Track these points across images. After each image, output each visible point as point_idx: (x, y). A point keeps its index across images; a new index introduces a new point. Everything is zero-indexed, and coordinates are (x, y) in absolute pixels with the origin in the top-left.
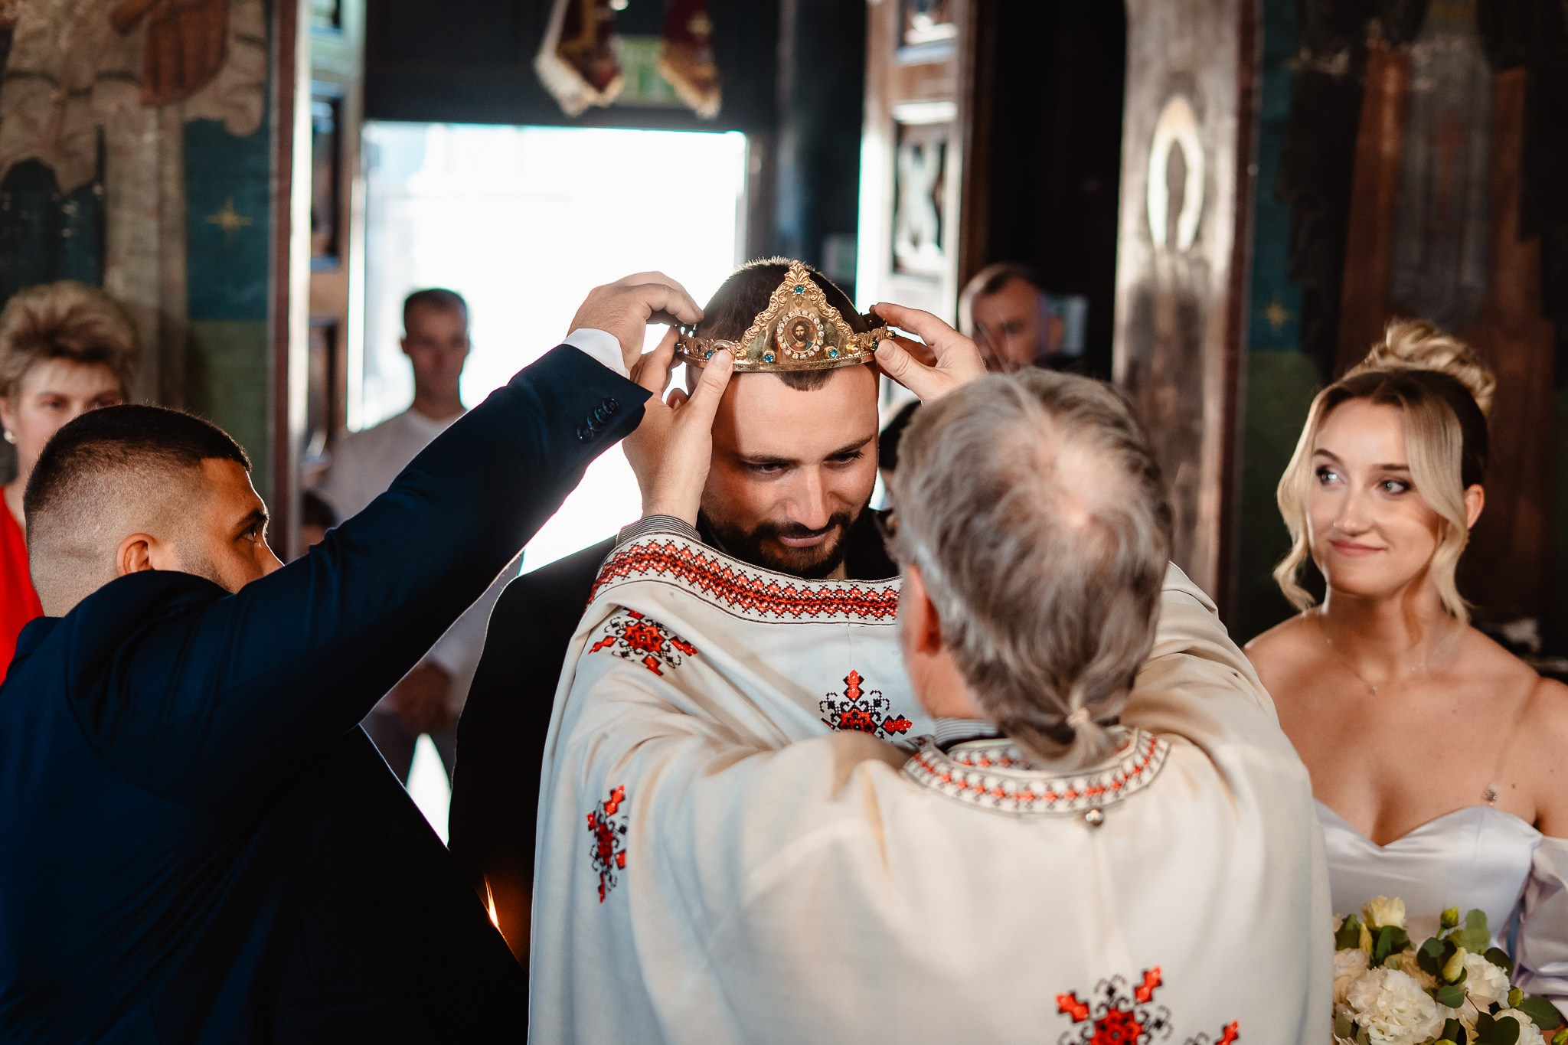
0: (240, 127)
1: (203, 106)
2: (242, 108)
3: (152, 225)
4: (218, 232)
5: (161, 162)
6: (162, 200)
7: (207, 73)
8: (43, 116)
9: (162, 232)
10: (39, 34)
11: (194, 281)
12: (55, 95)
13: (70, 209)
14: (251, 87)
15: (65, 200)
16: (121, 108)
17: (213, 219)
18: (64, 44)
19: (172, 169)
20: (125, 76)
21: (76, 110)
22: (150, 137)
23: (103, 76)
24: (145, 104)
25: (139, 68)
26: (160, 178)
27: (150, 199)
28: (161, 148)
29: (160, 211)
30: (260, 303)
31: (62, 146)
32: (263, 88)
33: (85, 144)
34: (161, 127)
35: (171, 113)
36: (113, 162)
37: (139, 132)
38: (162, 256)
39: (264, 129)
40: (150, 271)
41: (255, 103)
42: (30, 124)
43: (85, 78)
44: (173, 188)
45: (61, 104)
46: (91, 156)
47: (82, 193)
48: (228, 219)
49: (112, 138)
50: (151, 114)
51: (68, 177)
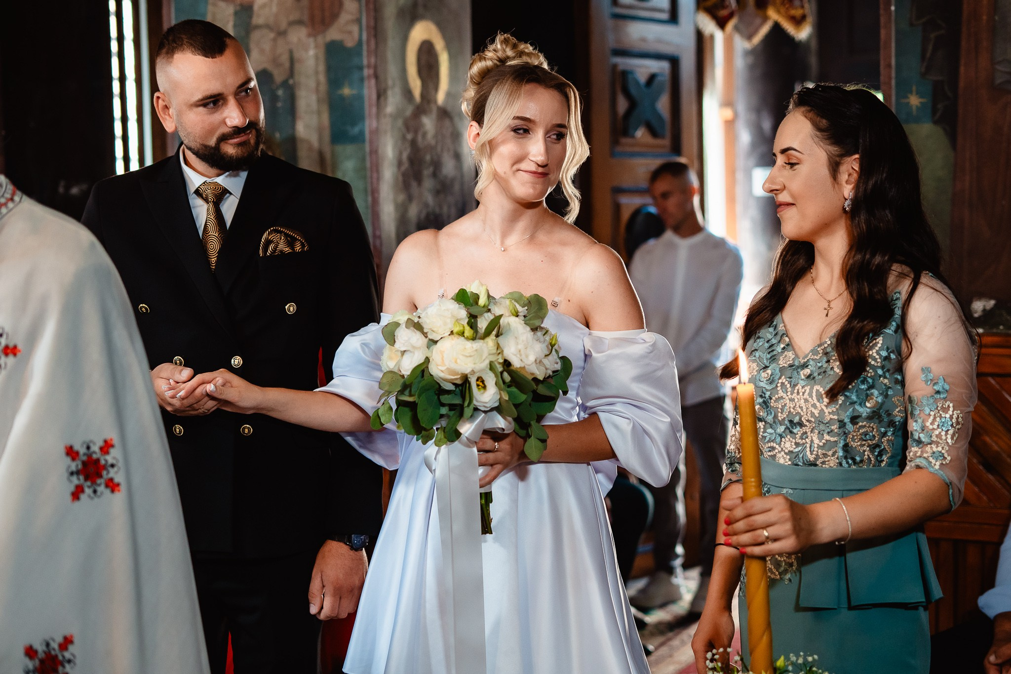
0: (350, 43)
1: (333, 34)
2: (350, 32)
3: (314, 98)
4: (342, 98)
5: (317, 65)
6: (318, 84)
7: (335, 16)
8: (267, 46)
9: (319, 101)
10: (264, 6)
11: (333, 124)
12: (272, 35)
13: (280, 92)
14: (353, 21)
15: (278, 88)
16: (299, 39)
17: (340, 92)
18: (274, 9)
19: (322, 68)
20: (299, 22)
21: (280, 41)
22: (312, 52)
23: (292, 23)
24: (309, 35)
25: (306, 18)
26: (317, 73)
27: (312, 84)
28: (317, 57)
29: (317, 90)
30: (362, 133)
31: (275, 61)
32: (358, 21)
33: (285, 59)
34: (316, 47)
35: (320, 39)
36: (297, 66)
37: (307, 50)
38: (319, 113)
39: (360, 43)
40: (314, 121)
41: (355, 29)
42: (262, 51)
43: (284, 25)
44: (322, 78)
45: (274, 40)
46: (287, 65)
47: (285, 84)
48: (346, 91)
49: (296, 55)
50: (311, 40)
51: (279, 76)
